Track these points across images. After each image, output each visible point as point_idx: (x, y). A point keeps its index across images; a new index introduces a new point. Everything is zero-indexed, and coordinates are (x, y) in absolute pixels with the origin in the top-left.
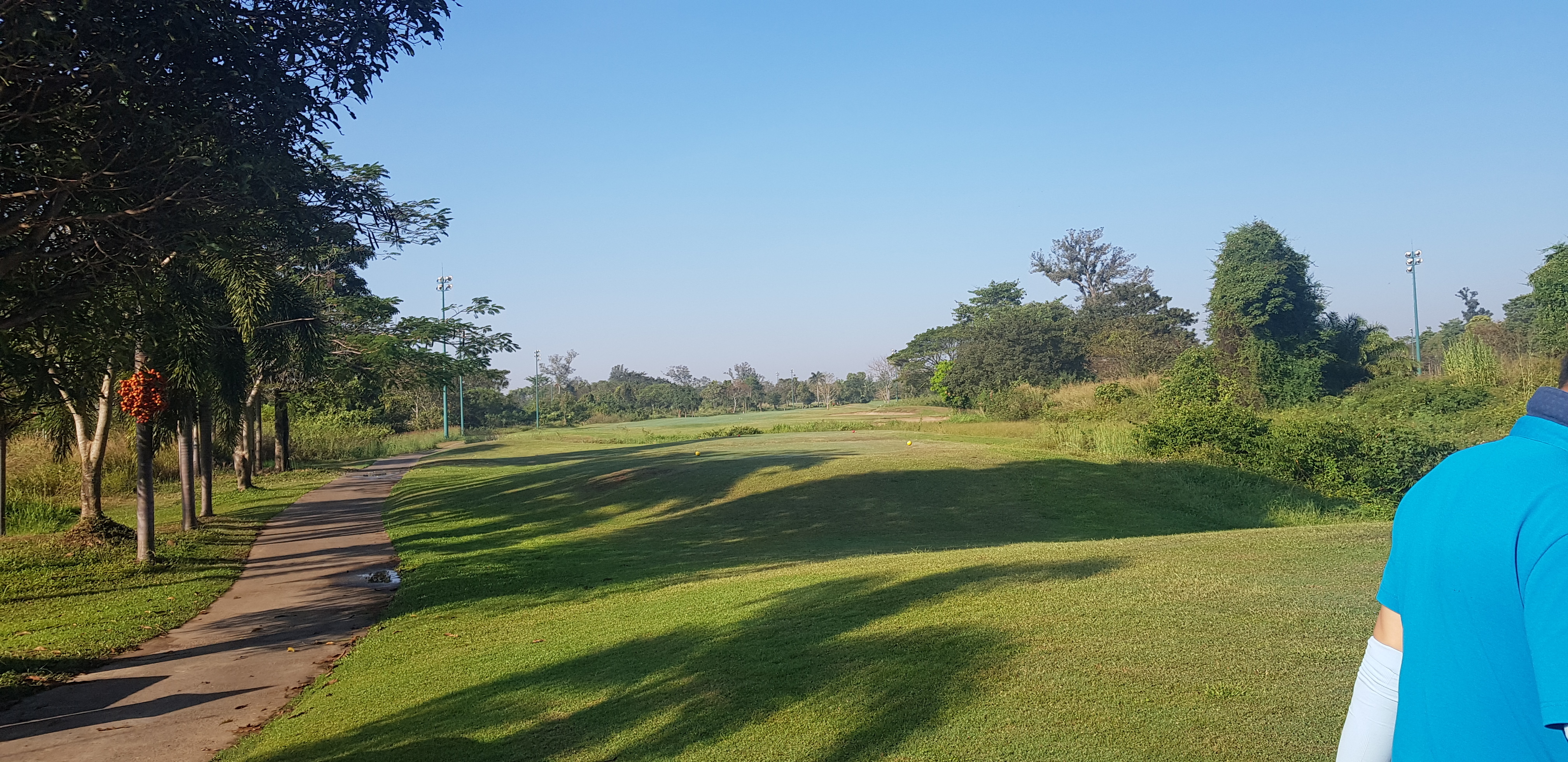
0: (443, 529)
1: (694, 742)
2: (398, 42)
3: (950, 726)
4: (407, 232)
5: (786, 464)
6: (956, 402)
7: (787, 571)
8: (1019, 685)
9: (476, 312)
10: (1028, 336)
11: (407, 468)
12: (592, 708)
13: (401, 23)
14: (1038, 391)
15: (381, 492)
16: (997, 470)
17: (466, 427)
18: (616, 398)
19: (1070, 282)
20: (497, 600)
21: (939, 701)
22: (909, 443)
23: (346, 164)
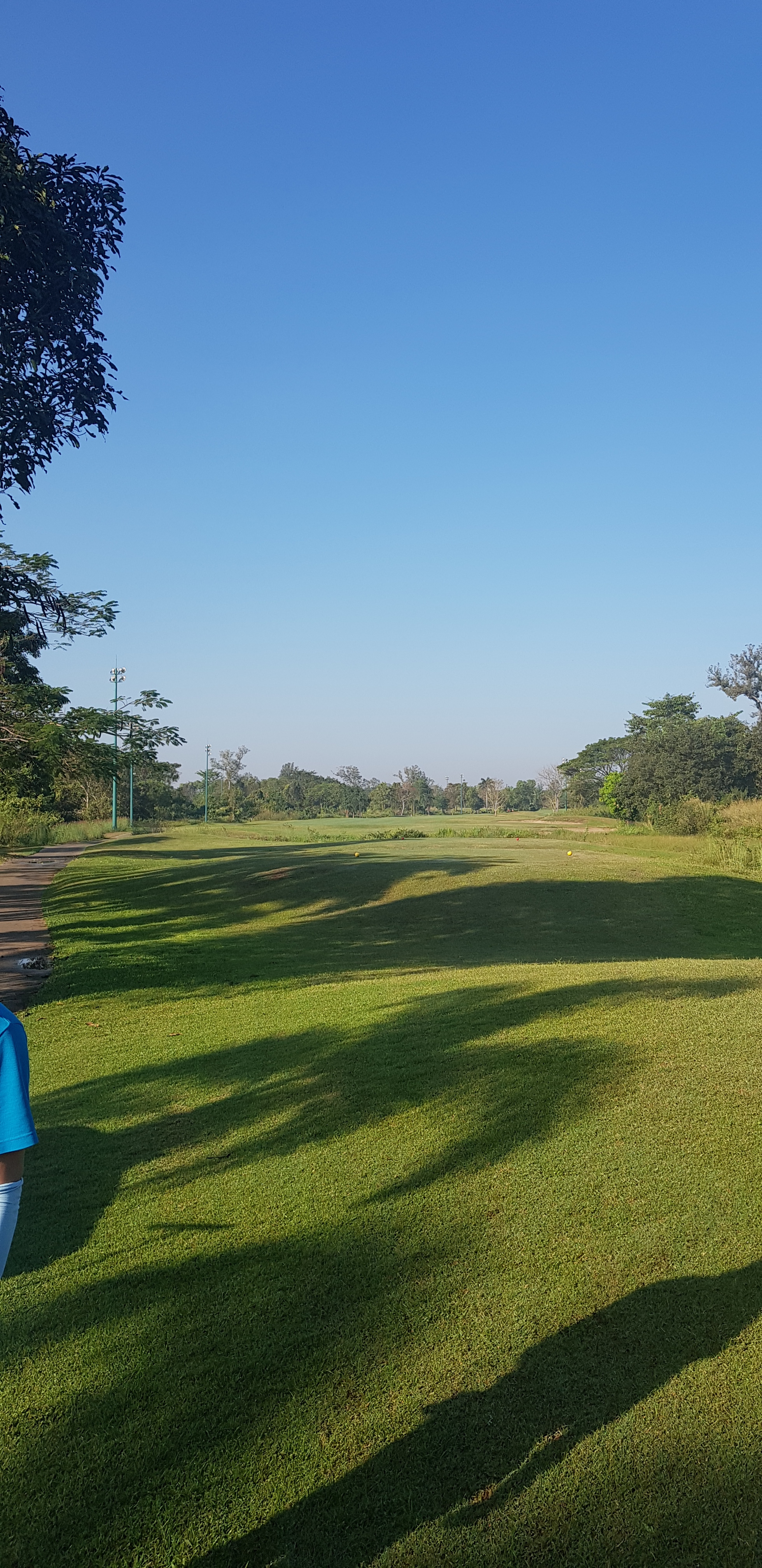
0: (100, 919)
1: (308, 1142)
2: (63, 434)
3: (559, 1138)
4: (74, 623)
5: (444, 869)
6: (625, 814)
7: (429, 976)
8: (635, 1101)
9: (144, 705)
10: (700, 751)
11: (72, 856)
12: (214, 1104)
13: (67, 415)
14: (708, 805)
15: (42, 880)
16: (656, 884)
17: (135, 818)
18: (285, 797)
19: (747, 697)
20: (143, 991)
21: (553, 1113)
22: (569, 853)
23: (16, 553)
